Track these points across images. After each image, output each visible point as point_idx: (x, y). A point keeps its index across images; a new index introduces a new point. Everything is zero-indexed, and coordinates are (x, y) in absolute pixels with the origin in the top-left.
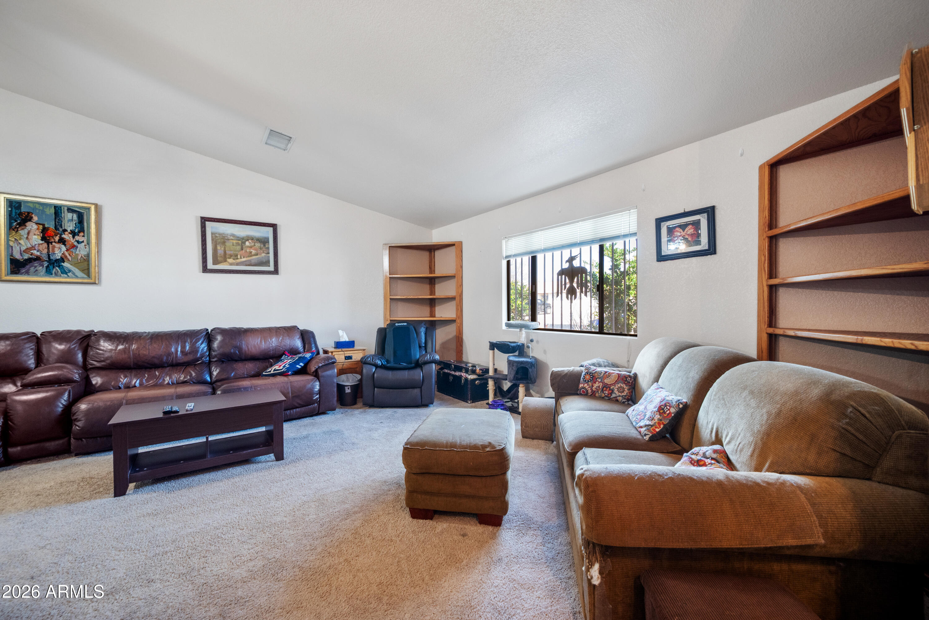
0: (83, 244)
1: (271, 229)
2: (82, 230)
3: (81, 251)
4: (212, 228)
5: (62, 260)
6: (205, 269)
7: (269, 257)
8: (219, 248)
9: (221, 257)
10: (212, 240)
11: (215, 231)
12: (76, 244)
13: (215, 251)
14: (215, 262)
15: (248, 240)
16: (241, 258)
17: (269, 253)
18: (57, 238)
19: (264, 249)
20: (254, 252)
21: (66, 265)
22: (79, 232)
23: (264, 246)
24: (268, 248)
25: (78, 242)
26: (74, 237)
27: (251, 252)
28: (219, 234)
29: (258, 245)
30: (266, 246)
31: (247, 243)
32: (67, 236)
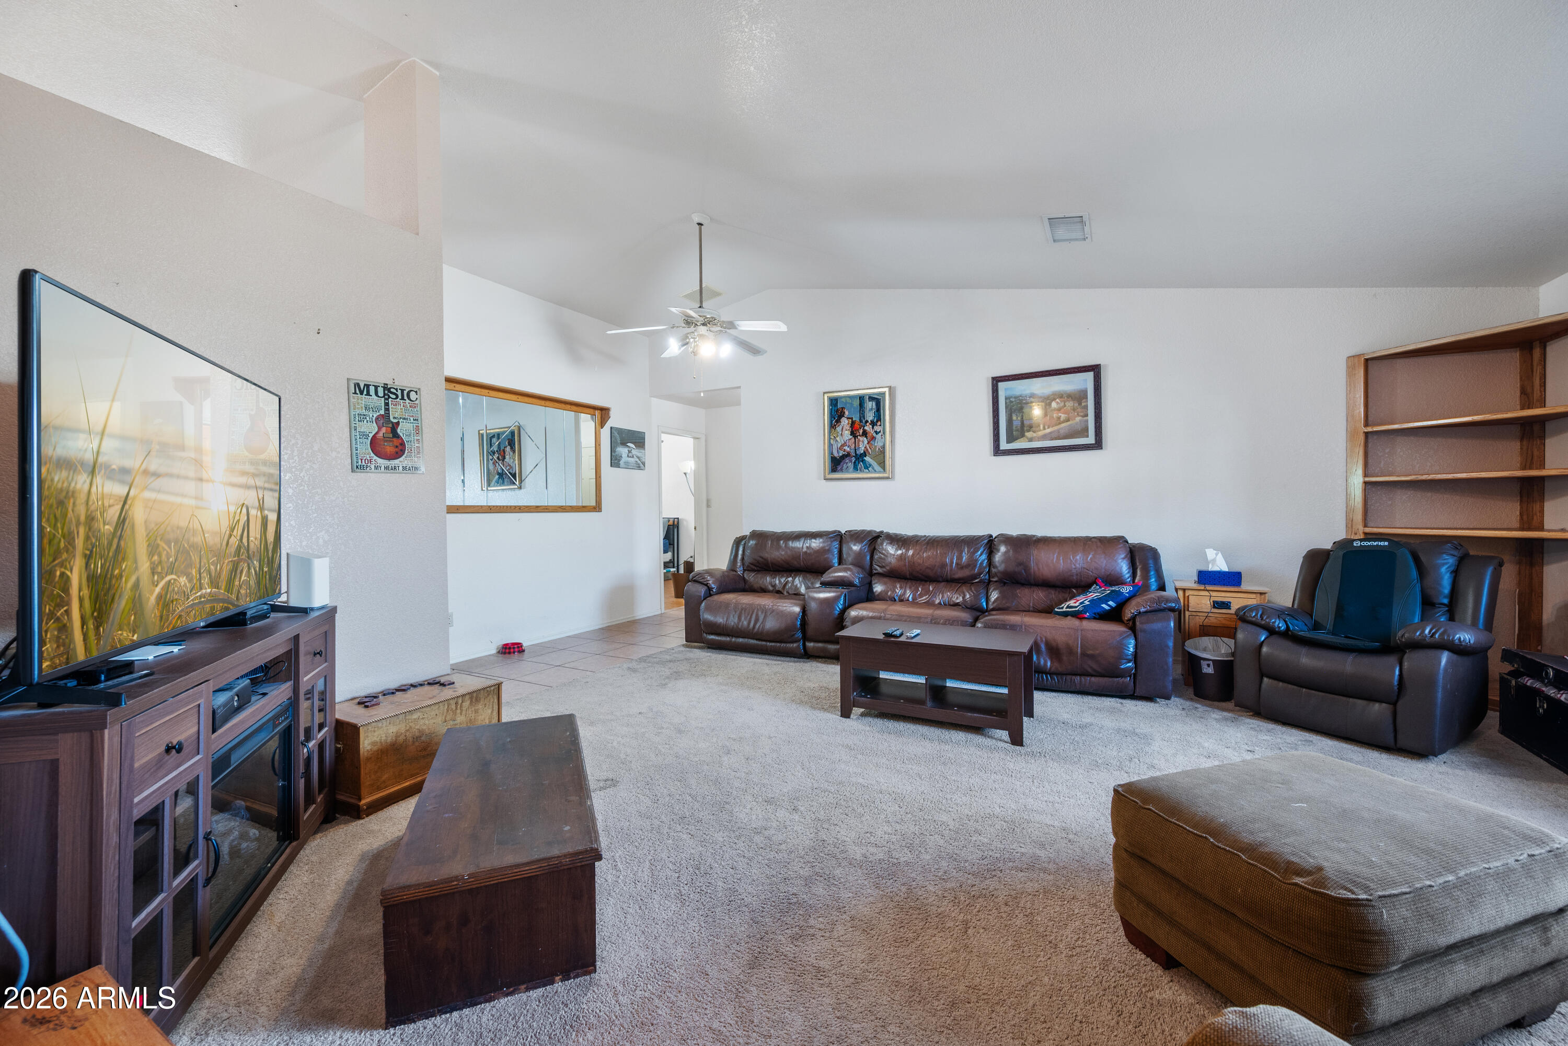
0: (880, 434)
1: (1090, 375)
2: (879, 419)
3: (878, 444)
4: (1006, 390)
5: (864, 454)
6: (997, 451)
7: (1087, 421)
8: (1014, 418)
9: (1017, 430)
10: (1006, 407)
11: (1009, 393)
12: (874, 435)
13: (1010, 422)
14: (1010, 439)
15: (1054, 399)
16: (1044, 429)
17: (1087, 415)
18: (861, 431)
19: (1079, 410)
20: (1063, 416)
21: (867, 459)
22: (877, 421)
23: (1080, 404)
24: (1086, 407)
25: (877, 433)
26: (873, 428)
27: (1059, 418)
28: (1015, 398)
29: (1070, 404)
30: (1083, 404)
31: (1054, 405)
32: (868, 428)
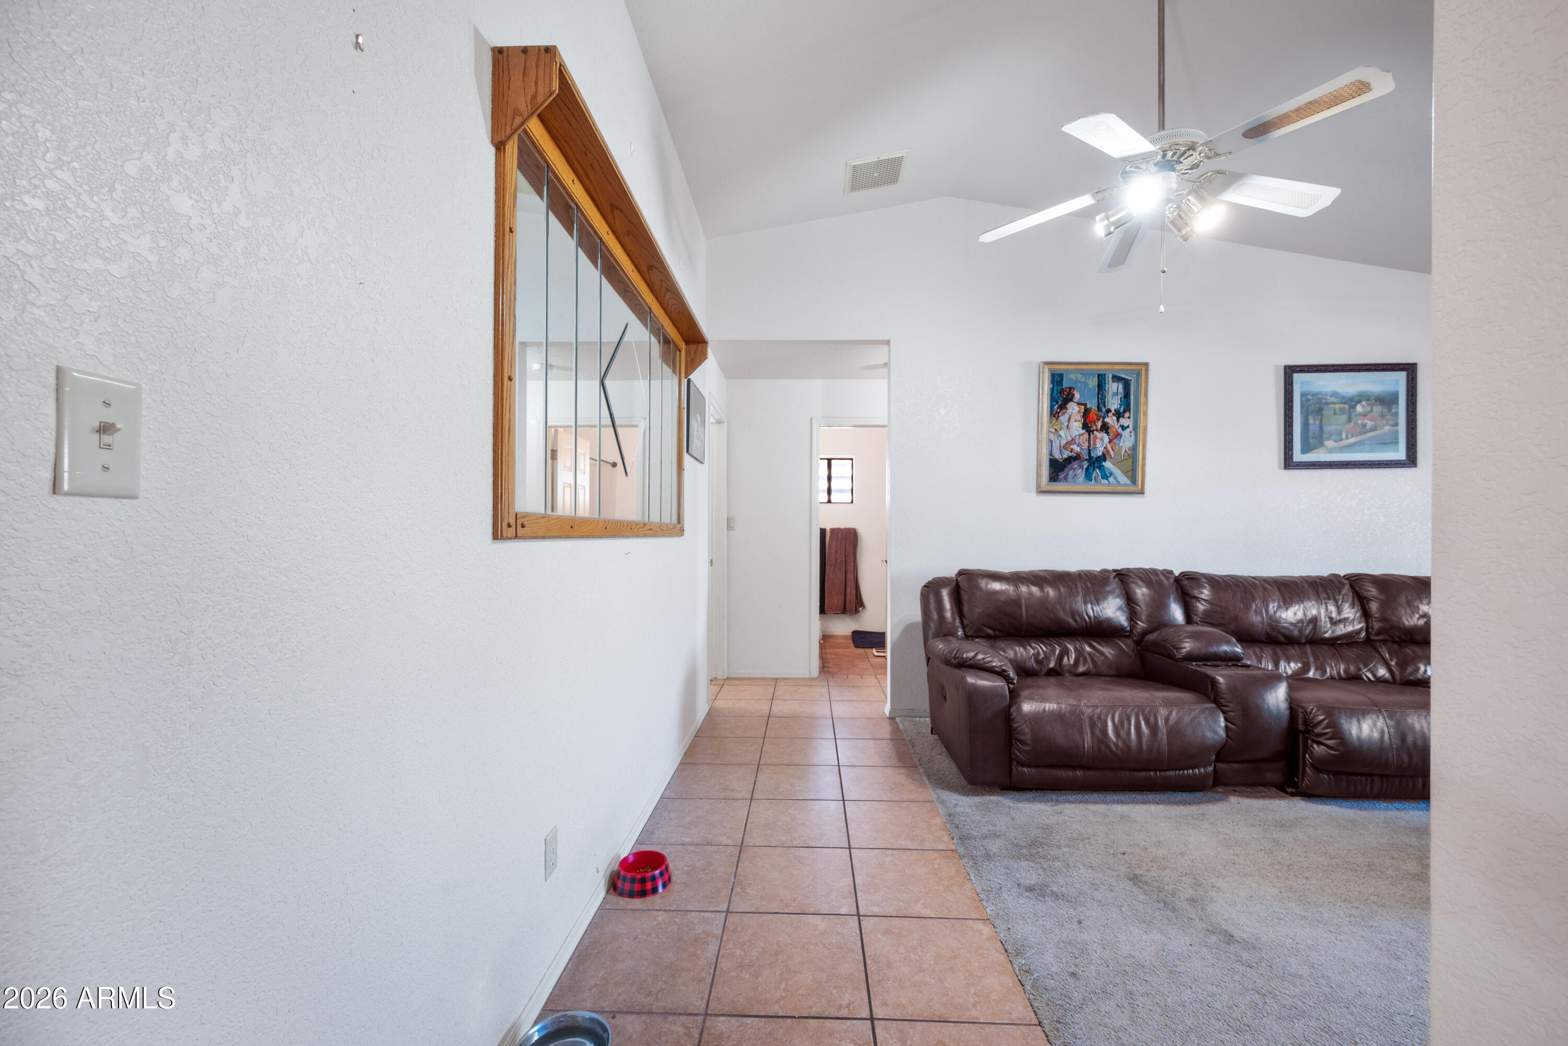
0: (1128, 430)
1: (1402, 376)
2: (1127, 409)
3: (1127, 441)
4: (1302, 383)
5: (1104, 458)
6: (1289, 463)
7: (1397, 432)
8: (1311, 421)
9: (1314, 438)
10: (1302, 407)
11: (1306, 389)
12: (1120, 430)
13: (1305, 426)
14: (1306, 449)
15: (1360, 402)
16: (1347, 438)
17: (1396, 425)
18: (1099, 424)
19: (1388, 417)
20: (1369, 424)
21: (1107, 464)
22: (1125, 411)
23: (1390, 410)
24: (1396, 415)
25: (1123, 428)
26: (1118, 421)
27: (1364, 425)
28: (1314, 395)
29: (1377, 409)
30: (1393, 410)
31: (1359, 408)
32: (1111, 420)
